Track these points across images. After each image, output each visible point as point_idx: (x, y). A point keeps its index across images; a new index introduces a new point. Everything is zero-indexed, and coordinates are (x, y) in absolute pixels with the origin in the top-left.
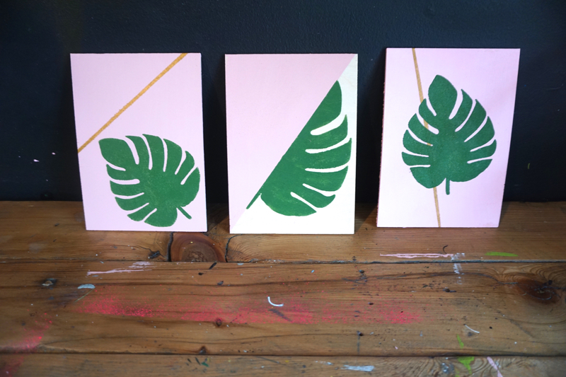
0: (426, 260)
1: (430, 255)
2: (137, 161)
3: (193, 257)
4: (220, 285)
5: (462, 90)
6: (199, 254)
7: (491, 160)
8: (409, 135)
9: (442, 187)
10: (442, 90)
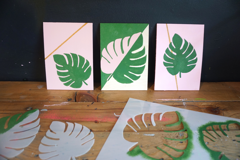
0: (173, 101)
1: (174, 100)
2: (68, 63)
3: (85, 100)
4: (96, 109)
5: (184, 39)
6: (87, 99)
7: (195, 65)
8: (166, 55)
9: (178, 75)
10: (177, 39)
